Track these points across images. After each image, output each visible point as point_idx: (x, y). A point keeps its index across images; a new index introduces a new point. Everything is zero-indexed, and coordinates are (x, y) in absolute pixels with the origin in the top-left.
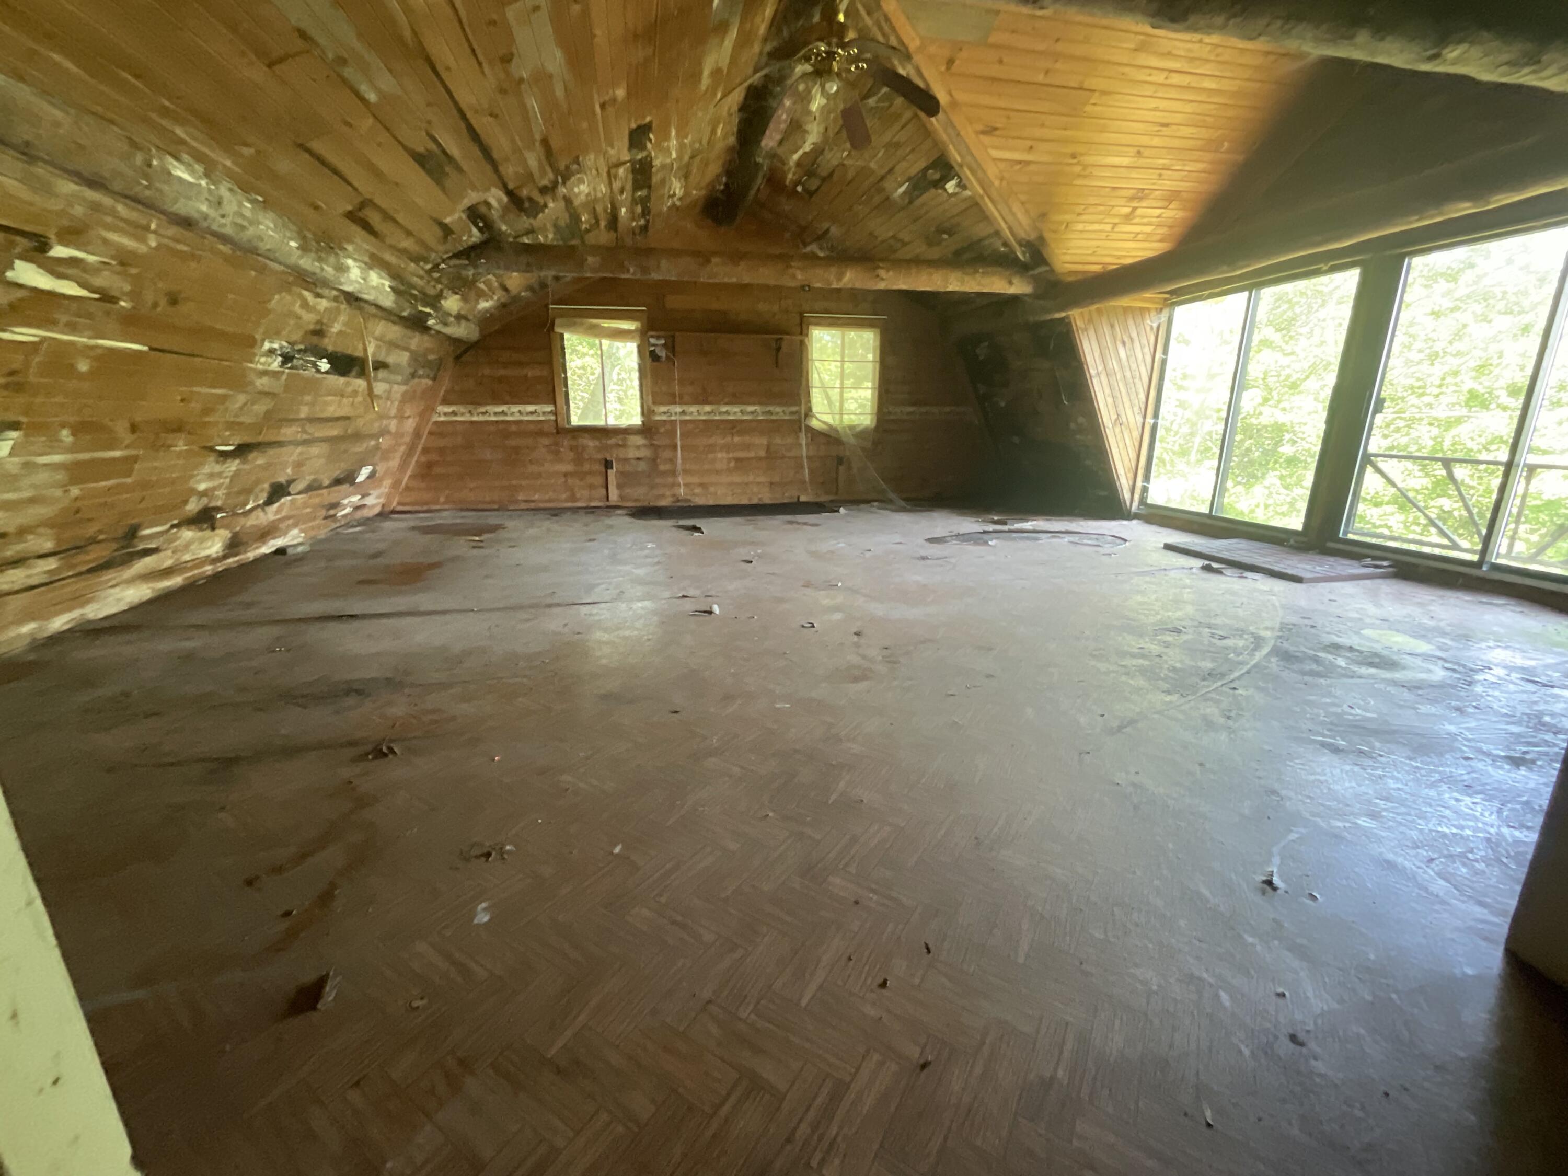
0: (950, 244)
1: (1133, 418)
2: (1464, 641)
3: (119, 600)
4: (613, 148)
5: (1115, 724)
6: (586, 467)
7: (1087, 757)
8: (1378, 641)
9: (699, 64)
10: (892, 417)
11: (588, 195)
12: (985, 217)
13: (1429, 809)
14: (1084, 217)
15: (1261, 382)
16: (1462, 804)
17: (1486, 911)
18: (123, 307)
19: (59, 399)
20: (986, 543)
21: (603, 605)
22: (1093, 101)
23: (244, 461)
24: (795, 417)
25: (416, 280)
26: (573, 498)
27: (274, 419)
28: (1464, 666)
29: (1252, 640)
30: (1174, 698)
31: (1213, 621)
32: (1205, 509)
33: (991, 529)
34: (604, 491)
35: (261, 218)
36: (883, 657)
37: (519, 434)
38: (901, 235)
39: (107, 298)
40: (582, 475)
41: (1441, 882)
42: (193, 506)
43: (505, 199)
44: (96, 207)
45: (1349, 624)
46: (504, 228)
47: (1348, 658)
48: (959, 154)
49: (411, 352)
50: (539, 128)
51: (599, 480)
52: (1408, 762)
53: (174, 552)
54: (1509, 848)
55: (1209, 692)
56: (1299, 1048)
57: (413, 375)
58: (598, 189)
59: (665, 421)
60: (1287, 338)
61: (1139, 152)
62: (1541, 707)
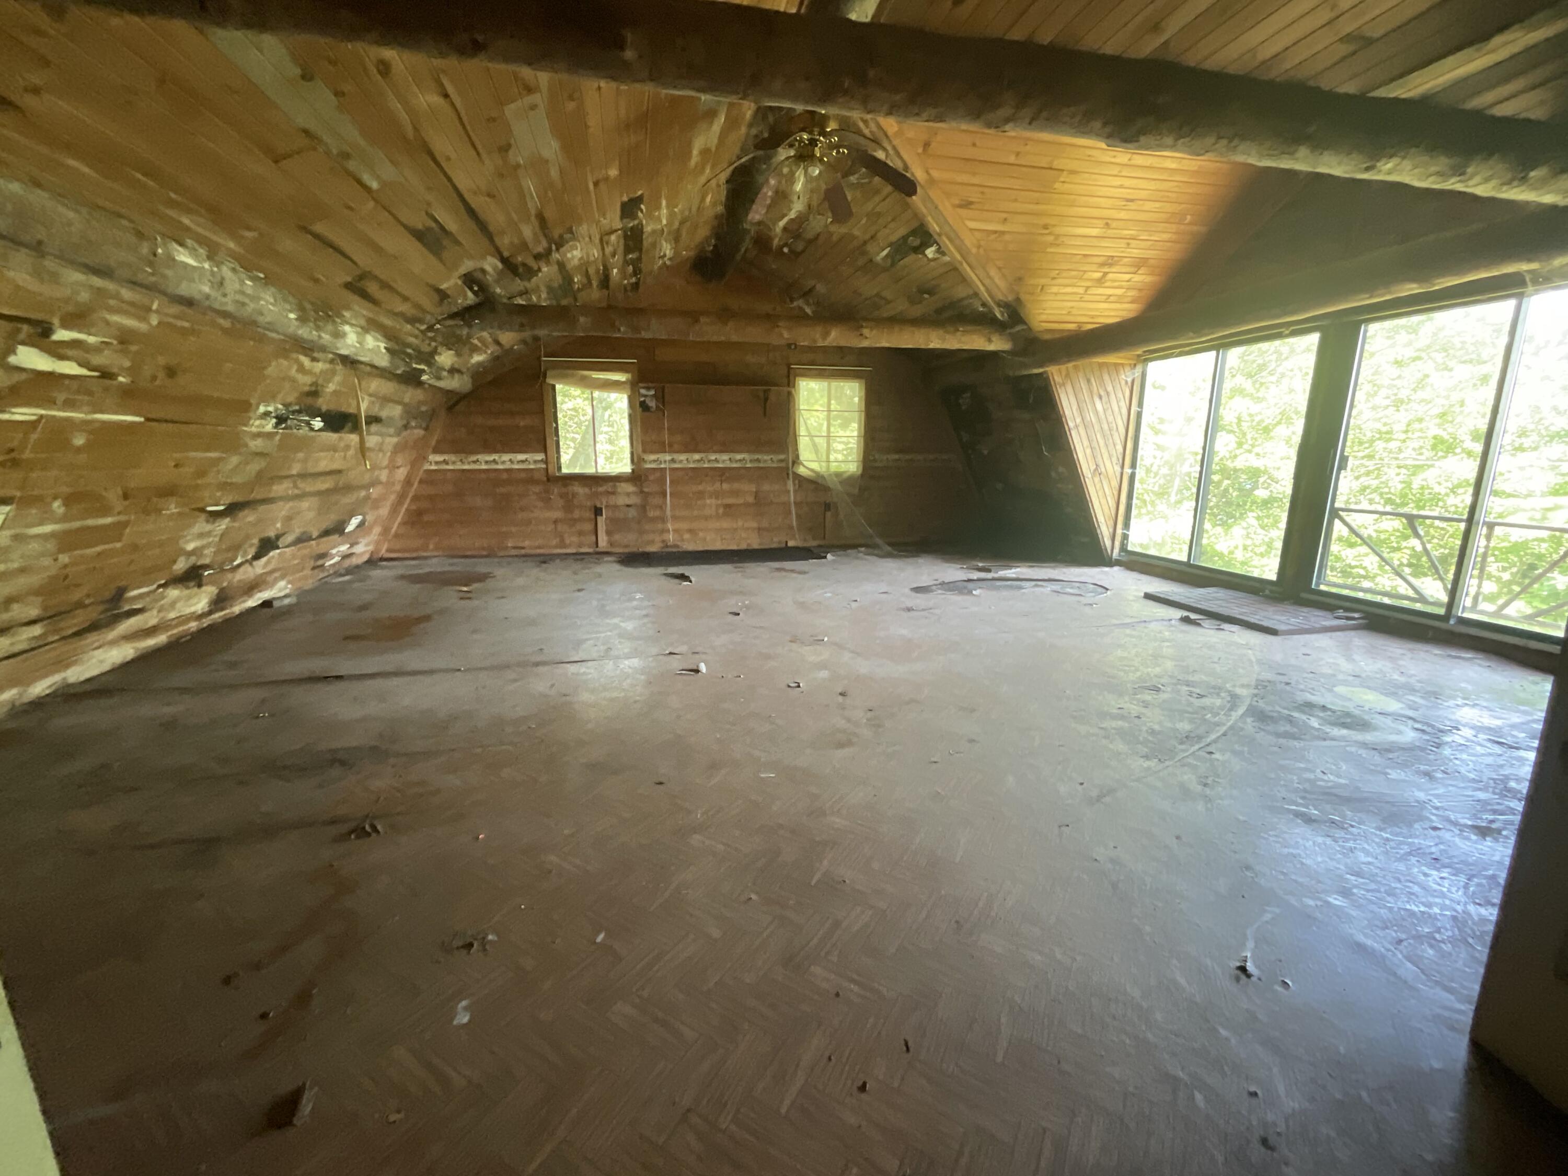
0: (929, 304)
1: (1111, 468)
2: (1433, 699)
3: (101, 662)
4: (604, 216)
5: (1094, 793)
6: (577, 514)
7: (1064, 829)
8: (1350, 700)
9: (689, 145)
10: (877, 465)
11: (581, 258)
12: (964, 280)
13: (1399, 885)
14: (1060, 281)
15: (1235, 426)
16: (1430, 879)
17: (1452, 998)
18: (121, 383)
19: (54, 473)
20: (970, 592)
21: (590, 664)
22: (1062, 179)
23: (234, 521)
24: (783, 465)
25: (412, 340)
26: (562, 544)
27: (264, 478)
28: (1433, 726)
29: (1229, 699)
30: (1152, 763)
31: (1191, 678)
32: (1184, 558)
33: (975, 578)
34: (594, 538)
35: (262, 295)
36: (868, 720)
37: (509, 482)
38: (884, 294)
39: (106, 375)
40: (573, 522)
41: (1409, 965)
42: (181, 565)
43: (500, 265)
44: (99, 291)
45: (1322, 680)
46: (498, 290)
47: (1321, 718)
48: (938, 225)
49: (405, 405)
50: (533, 203)
51: (589, 527)
52: (1378, 832)
53: (159, 611)
54: (1475, 928)
55: (1187, 757)
56: (1269, 1152)
57: (406, 427)
58: (591, 254)
59: (654, 469)
60: (1257, 386)
61: (1107, 224)
62: (1507, 771)
